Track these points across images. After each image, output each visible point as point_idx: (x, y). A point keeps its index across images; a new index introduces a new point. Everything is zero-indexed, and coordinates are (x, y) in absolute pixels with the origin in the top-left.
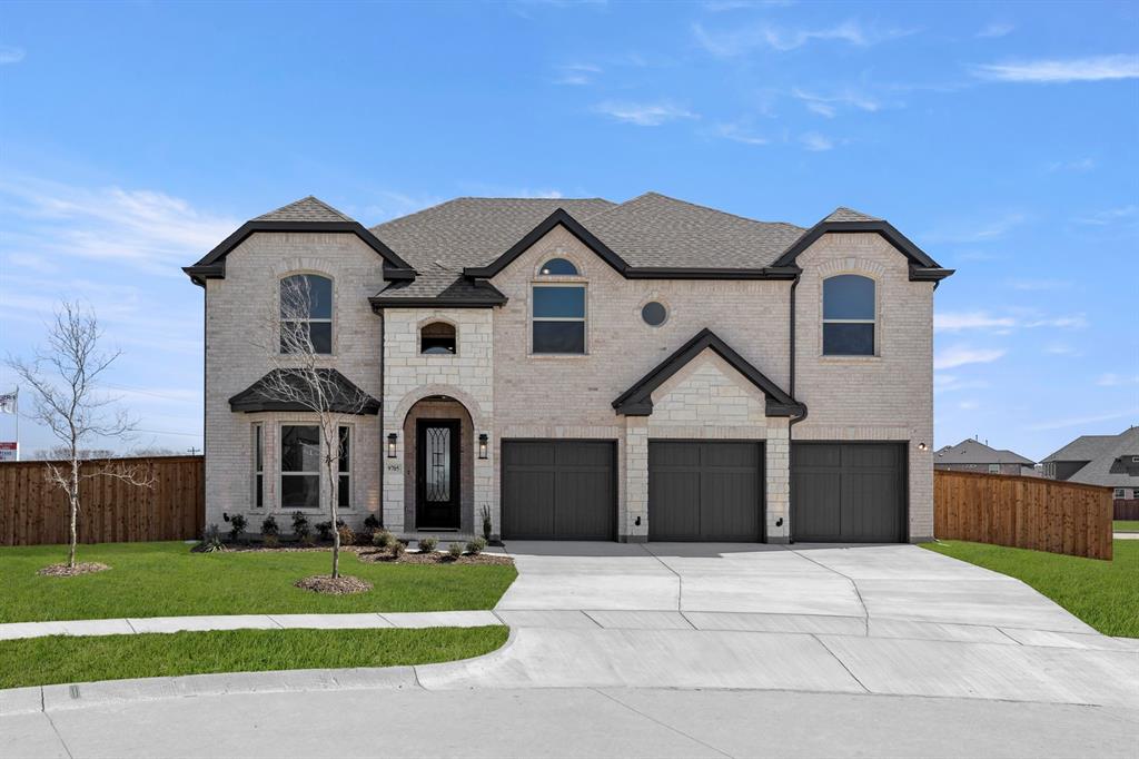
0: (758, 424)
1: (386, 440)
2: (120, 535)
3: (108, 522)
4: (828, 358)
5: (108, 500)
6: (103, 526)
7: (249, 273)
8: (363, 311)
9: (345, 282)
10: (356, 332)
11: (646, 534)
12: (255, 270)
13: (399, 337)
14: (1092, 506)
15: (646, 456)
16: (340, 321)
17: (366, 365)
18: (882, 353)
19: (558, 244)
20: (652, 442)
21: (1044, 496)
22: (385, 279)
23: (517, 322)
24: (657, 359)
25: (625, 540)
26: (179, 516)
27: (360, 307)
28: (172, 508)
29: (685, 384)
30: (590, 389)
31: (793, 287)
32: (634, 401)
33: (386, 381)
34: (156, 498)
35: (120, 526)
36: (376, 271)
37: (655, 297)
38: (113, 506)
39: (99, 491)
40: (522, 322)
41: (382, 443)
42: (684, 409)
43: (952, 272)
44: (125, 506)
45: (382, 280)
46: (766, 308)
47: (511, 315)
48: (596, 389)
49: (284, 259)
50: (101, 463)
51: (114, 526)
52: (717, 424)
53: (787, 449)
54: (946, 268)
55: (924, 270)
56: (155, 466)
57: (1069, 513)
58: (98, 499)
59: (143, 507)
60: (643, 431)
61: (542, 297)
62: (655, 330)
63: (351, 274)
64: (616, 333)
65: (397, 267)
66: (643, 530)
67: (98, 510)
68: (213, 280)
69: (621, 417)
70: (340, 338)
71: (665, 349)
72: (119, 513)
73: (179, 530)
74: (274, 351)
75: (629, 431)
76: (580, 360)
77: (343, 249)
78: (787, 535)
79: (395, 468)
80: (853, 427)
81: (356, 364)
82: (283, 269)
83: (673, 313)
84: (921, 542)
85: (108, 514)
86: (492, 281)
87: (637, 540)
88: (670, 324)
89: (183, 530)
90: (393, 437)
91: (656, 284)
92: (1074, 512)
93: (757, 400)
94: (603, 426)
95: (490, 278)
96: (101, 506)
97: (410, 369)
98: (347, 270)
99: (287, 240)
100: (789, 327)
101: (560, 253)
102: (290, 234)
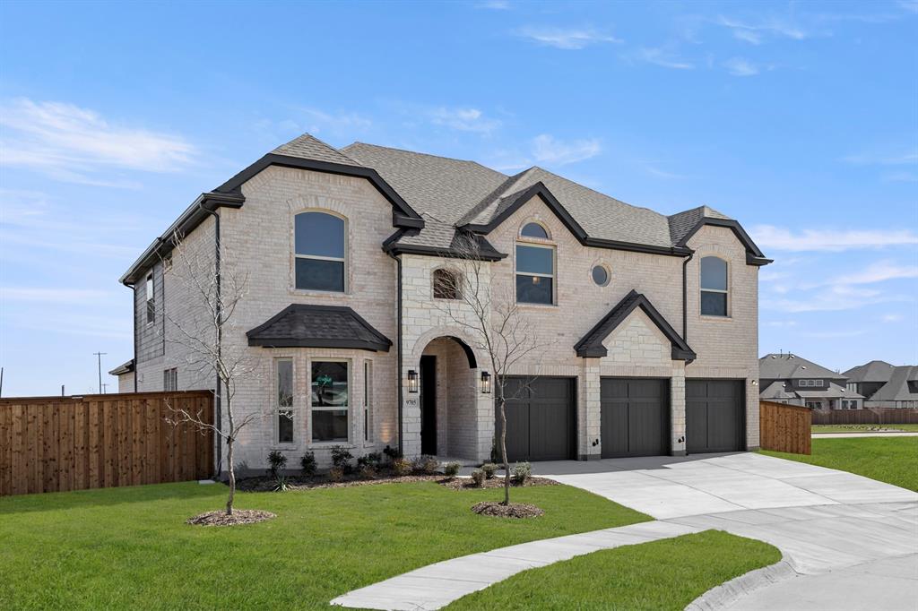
0: (667, 365)
1: (405, 376)
2: (108, 479)
3: (94, 464)
4: (705, 317)
5: (94, 441)
6: (88, 470)
7: (265, 205)
8: (375, 253)
9: (359, 224)
10: (369, 273)
11: (600, 453)
12: (272, 202)
13: (416, 282)
14: (801, 421)
15: (599, 390)
16: (354, 262)
17: (377, 305)
18: (733, 315)
19: (535, 211)
20: (603, 379)
21: (776, 415)
22: (394, 226)
23: (506, 275)
24: (603, 312)
25: (585, 458)
26: (177, 456)
27: (372, 250)
28: (168, 446)
29: (623, 333)
30: (559, 334)
31: (685, 263)
32: (590, 345)
33: (404, 321)
34: (151, 436)
35: (108, 469)
36: (386, 217)
37: (601, 262)
38: (100, 448)
39: (82, 431)
40: (510, 275)
41: (400, 379)
42: (623, 353)
43: (771, 261)
44: (114, 446)
45: (391, 227)
46: (669, 277)
47: (502, 268)
48: (563, 335)
49: (300, 195)
50: (85, 400)
51: (101, 469)
52: (643, 365)
53: (684, 383)
54: (767, 258)
55: (754, 257)
56: (149, 401)
57: (789, 426)
58: (81, 440)
59: (136, 447)
60: (596, 370)
61: (524, 254)
62: (602, 289)
63: (363, 217)
64: (576, 289)
65: (408, 216)
66: (597, 450)
67: (82, 452)
68: (227, 209)
69: (580, 359)
70: (354, 277)
71: (608, 304)
72: (107, 454)
73: (177, 470)
74: (291, 286)
75: (588, 370)
76: (553, 310)
77: (356, 192)
78: (685, 448)
79: (412, 402)
80: (717, 368)
81: (369, 304)
82: (300, 206)
83: (613, 276)
84: (754, 450)
85: (94, 457)
86: (487, 237)
87: (594, 458)
88: (612, 285)
89: (182, 470)
90: (411, 373)
91: (602, 252)
92: (792, 425)
93: (665, 347)
94: (566, 365)
95: (486, 234)
96: (86, 448)
97: (425, 311)
98: (360, 213)
99: (304, 177)
100: (682, 292)
101: (537, 219)
102: (307, 172)
